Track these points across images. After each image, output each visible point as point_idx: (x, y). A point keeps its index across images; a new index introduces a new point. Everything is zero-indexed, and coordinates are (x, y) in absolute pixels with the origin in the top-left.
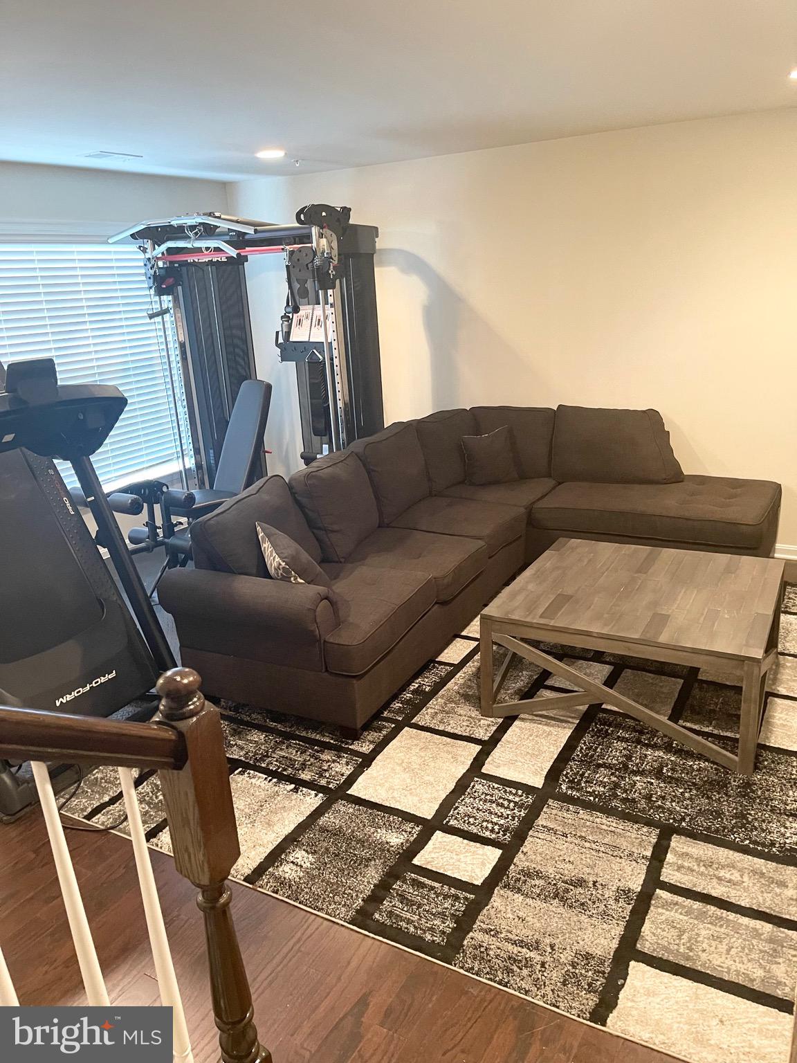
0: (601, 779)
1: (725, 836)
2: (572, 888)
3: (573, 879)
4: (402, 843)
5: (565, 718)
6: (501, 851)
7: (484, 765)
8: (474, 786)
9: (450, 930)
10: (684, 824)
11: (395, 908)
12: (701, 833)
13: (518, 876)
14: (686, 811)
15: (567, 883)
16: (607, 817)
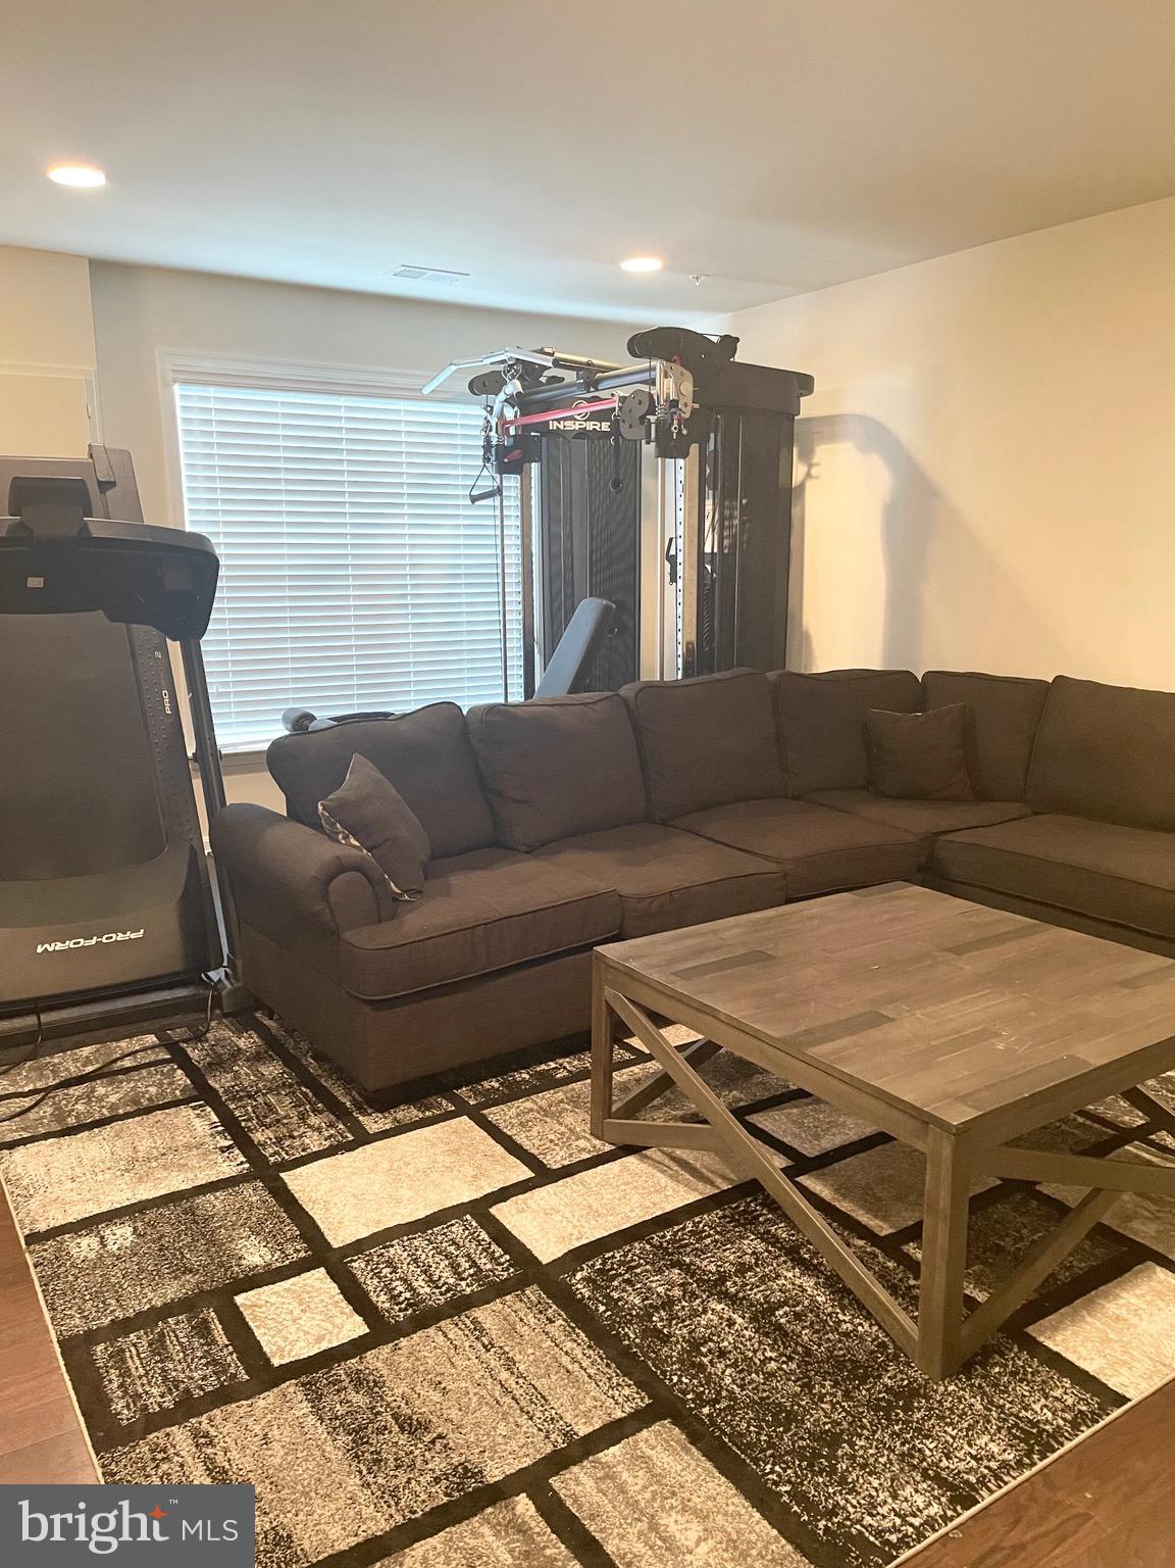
0: (654, 1285)
1: (756, 1461)
2: (396, 1428)
3: (415, 1417)
4: (257, 1266)
5: (710, 1175)
6: (368, 1331)
7: (505, 1201)
8: (452, 1225)
9: (158, 1409)
10: (706, 1410)
11: (132, 1349)
12: (720, 1437)
13: (343, 1377)
14: (737, 1390)
15: (396, 1420)
16: (590, 1347)
